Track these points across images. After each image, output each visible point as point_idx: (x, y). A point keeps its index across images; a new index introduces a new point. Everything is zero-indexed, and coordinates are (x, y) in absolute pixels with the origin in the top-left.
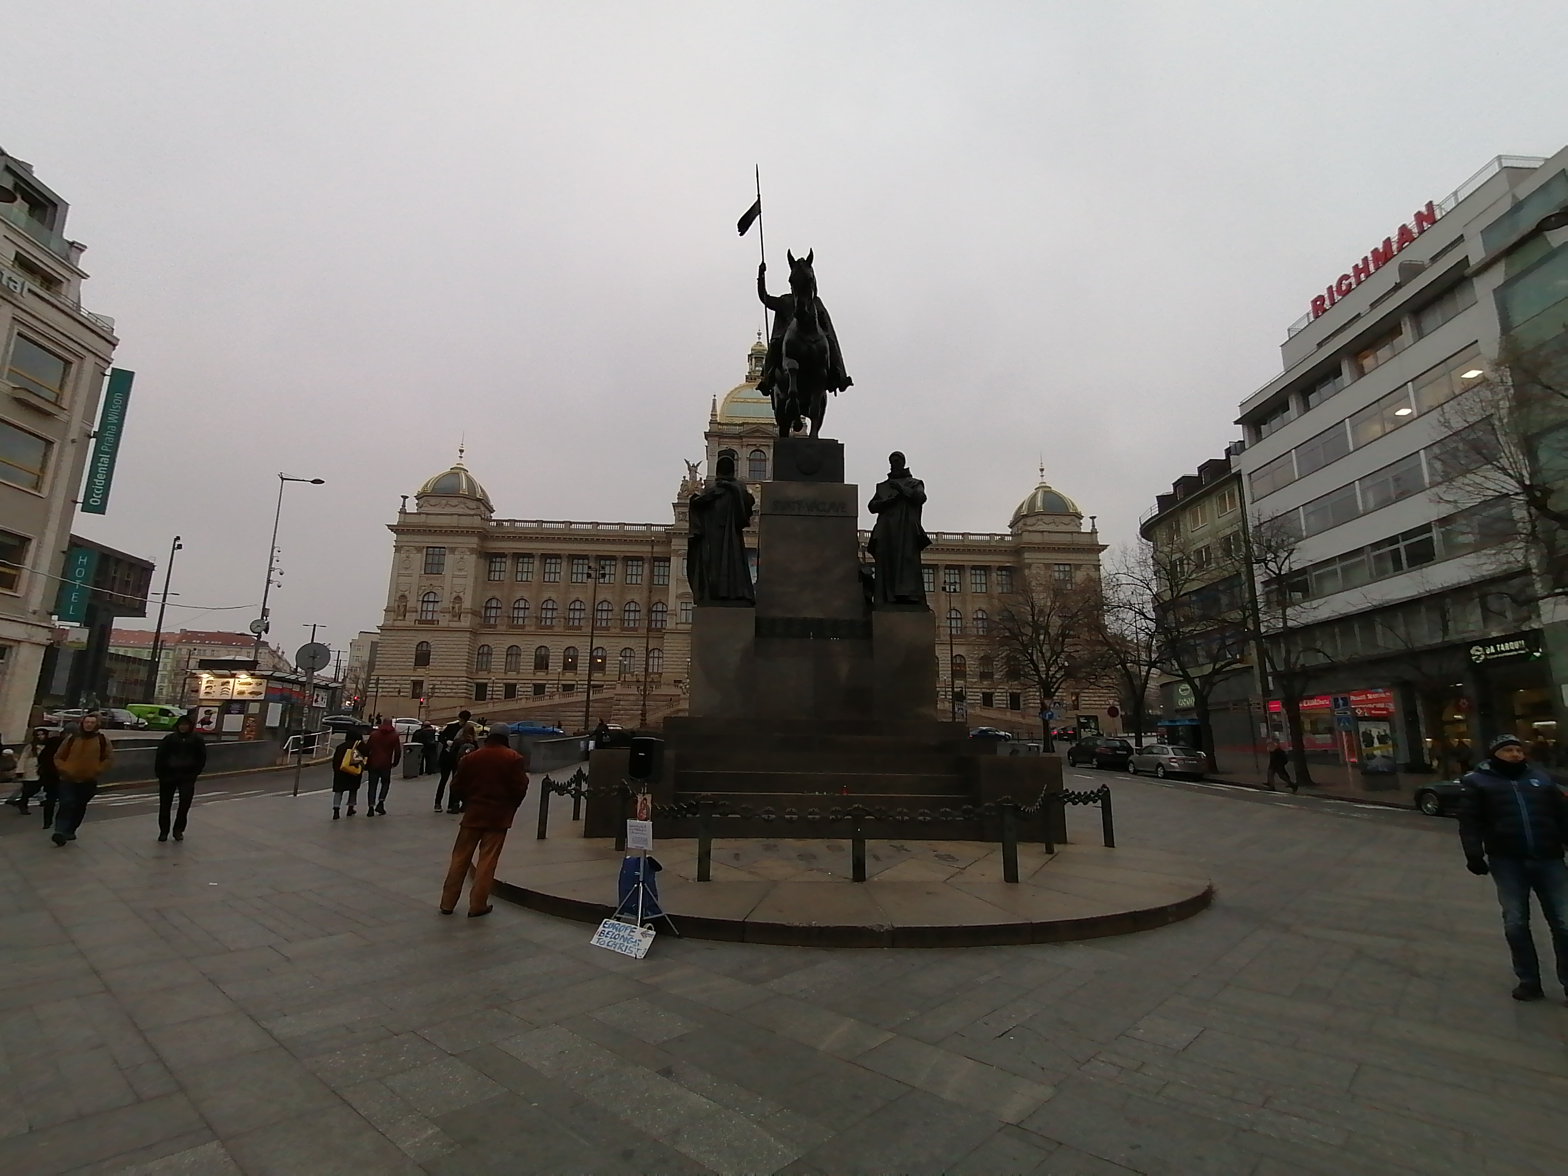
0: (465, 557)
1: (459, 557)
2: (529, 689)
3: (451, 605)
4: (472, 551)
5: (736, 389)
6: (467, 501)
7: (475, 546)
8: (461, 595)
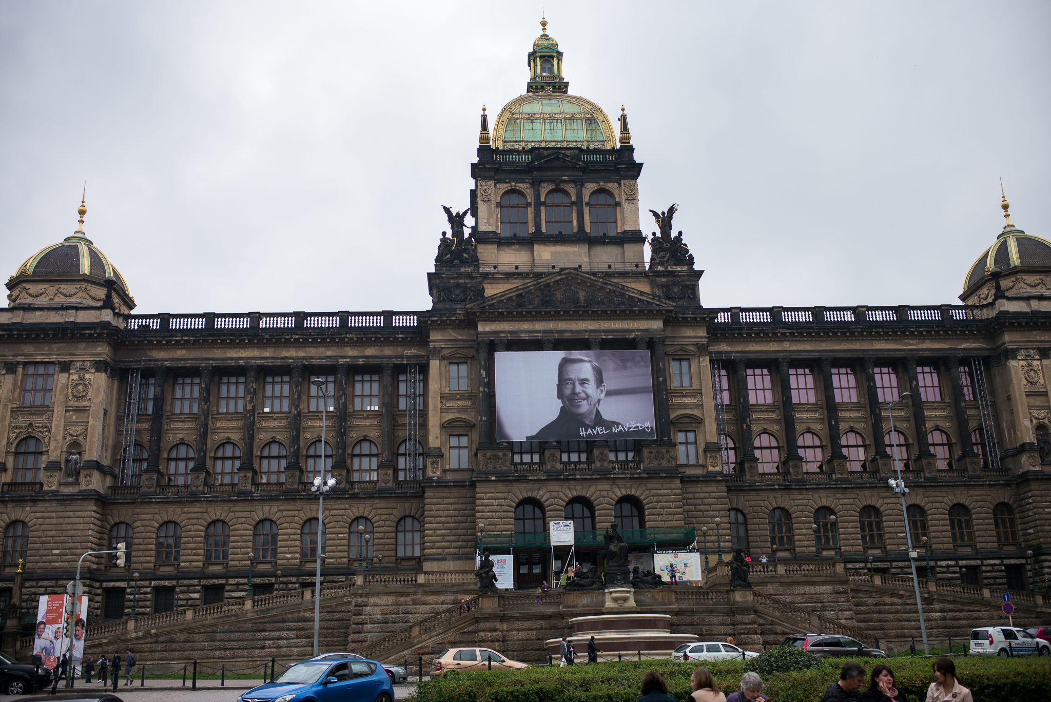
0: (87, 376)
1: (75, 377)
2: (196, 596)
3: (64, 457)
4: (100, 366)
5: (515, 101)
6: (90, 287)
7: (103, 357)
8: (80, 438)
